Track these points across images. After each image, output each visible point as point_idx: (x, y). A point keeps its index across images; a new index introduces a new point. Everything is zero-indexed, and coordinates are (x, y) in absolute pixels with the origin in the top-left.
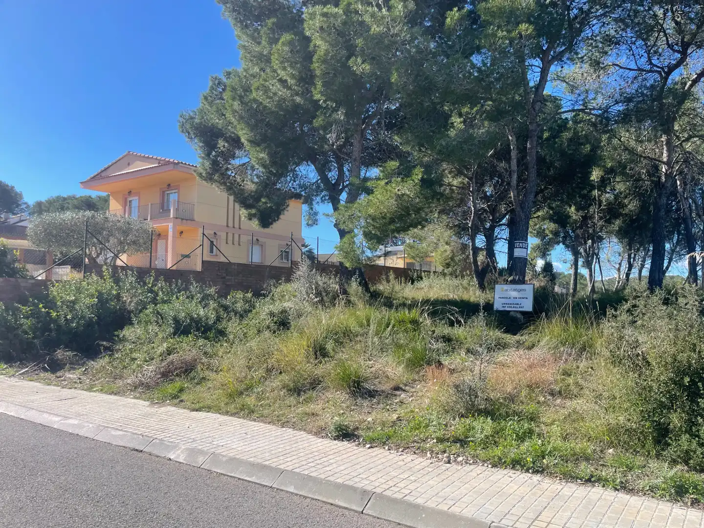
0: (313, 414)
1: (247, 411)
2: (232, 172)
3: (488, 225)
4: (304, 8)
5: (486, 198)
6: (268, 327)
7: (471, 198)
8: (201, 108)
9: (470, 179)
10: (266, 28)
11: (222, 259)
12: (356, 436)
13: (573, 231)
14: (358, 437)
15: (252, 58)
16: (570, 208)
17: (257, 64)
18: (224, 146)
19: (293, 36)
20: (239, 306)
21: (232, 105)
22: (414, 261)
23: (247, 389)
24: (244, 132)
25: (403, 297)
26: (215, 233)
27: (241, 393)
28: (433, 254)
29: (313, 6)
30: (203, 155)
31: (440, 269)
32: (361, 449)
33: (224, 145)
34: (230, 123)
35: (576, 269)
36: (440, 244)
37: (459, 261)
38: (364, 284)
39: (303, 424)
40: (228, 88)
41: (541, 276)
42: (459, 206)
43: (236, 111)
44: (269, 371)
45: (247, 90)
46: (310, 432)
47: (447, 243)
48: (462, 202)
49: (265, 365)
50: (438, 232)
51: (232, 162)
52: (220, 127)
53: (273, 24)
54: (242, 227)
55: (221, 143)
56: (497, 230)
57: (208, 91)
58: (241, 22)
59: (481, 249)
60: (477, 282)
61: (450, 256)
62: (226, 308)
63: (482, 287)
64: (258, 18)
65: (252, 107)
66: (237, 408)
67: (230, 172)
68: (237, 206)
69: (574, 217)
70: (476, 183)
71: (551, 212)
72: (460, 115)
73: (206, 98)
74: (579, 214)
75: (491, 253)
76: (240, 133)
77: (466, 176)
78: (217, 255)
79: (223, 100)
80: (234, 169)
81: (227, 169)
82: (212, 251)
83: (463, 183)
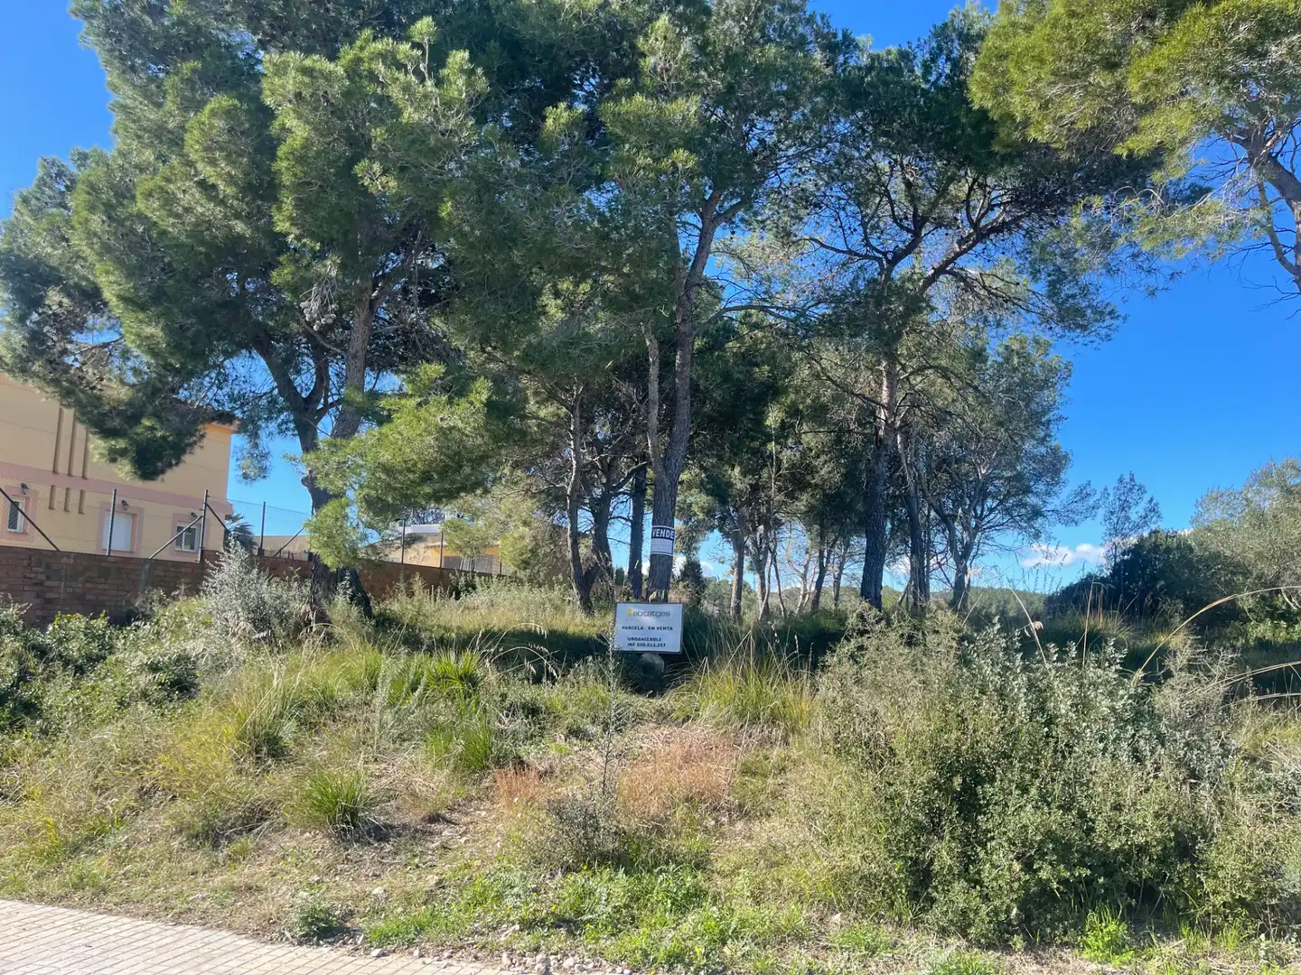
0: (250, 888)
1: (89, 891)
2: (76, 360)
3: (598, 492)
4: (262, 52)
5: (596, 445)
6: (145, 695)
7: (572, 443)
8: (12, 219)
9: (572, 409)
10: (177, 78)
11: (39, 543)
12: (348, 930)
13: (737, 510)
14: (352, 933)
15: (139, 133)
16: (733, 470)
17: (151, 145)
18: (60, 304)
19: (236, 102)
20: (74, 649)
21: (87, 221)
22: (461, 555)
23: (90, 839)
24: (112, 278)
25: (439, 626)
26: (24, 486)
27: (76, 849)
28: (499, 542)
29: (281, 53)
30: (8, 319)
31: (509, 569)
32: (361, 962)
33: (61, 302)
34: (79, 257)
35: (740, 574)
36: (511, 525)
37: (545, 555)
38: (361, 599)
39: (226, 912)
40: (80, 186)
41: (681, 584)
42: (547, 456)
43: (95, 234)
44: (144, 794)
45: (124, 194)
46: (242, 931)
47: (525, 523)
48: (555, 449)
49: (136, 786)
50: (507, 504)
51: (77, 337)
52: (54, 262)
53: (194, 71)
54: (88, 475)
55: (54, 297)
56: (614, 502)
57: (32, 187)
58: (122, 59)
59: (584, 536)
60: (578, 597)
61: (529, 548)
62: (42, 652)
63: (587, 606)
64: (161, 56)
65: (133, 231)
66: (66, 885)
67: (73, 357)
68: (81, 428)
69: (739, 486)
70: (581, 417)
71: (703, 475)
72: (557, 294)
73: (25, 201)
74: (746, 480)
75: (601, 544)
76: (102, 280)
77: (563, 403)
78: (24, 533)
79: (65, 207)
80: (81, 353)
81: (65, 352)
82: (13, 524)
83: (557, 415)
